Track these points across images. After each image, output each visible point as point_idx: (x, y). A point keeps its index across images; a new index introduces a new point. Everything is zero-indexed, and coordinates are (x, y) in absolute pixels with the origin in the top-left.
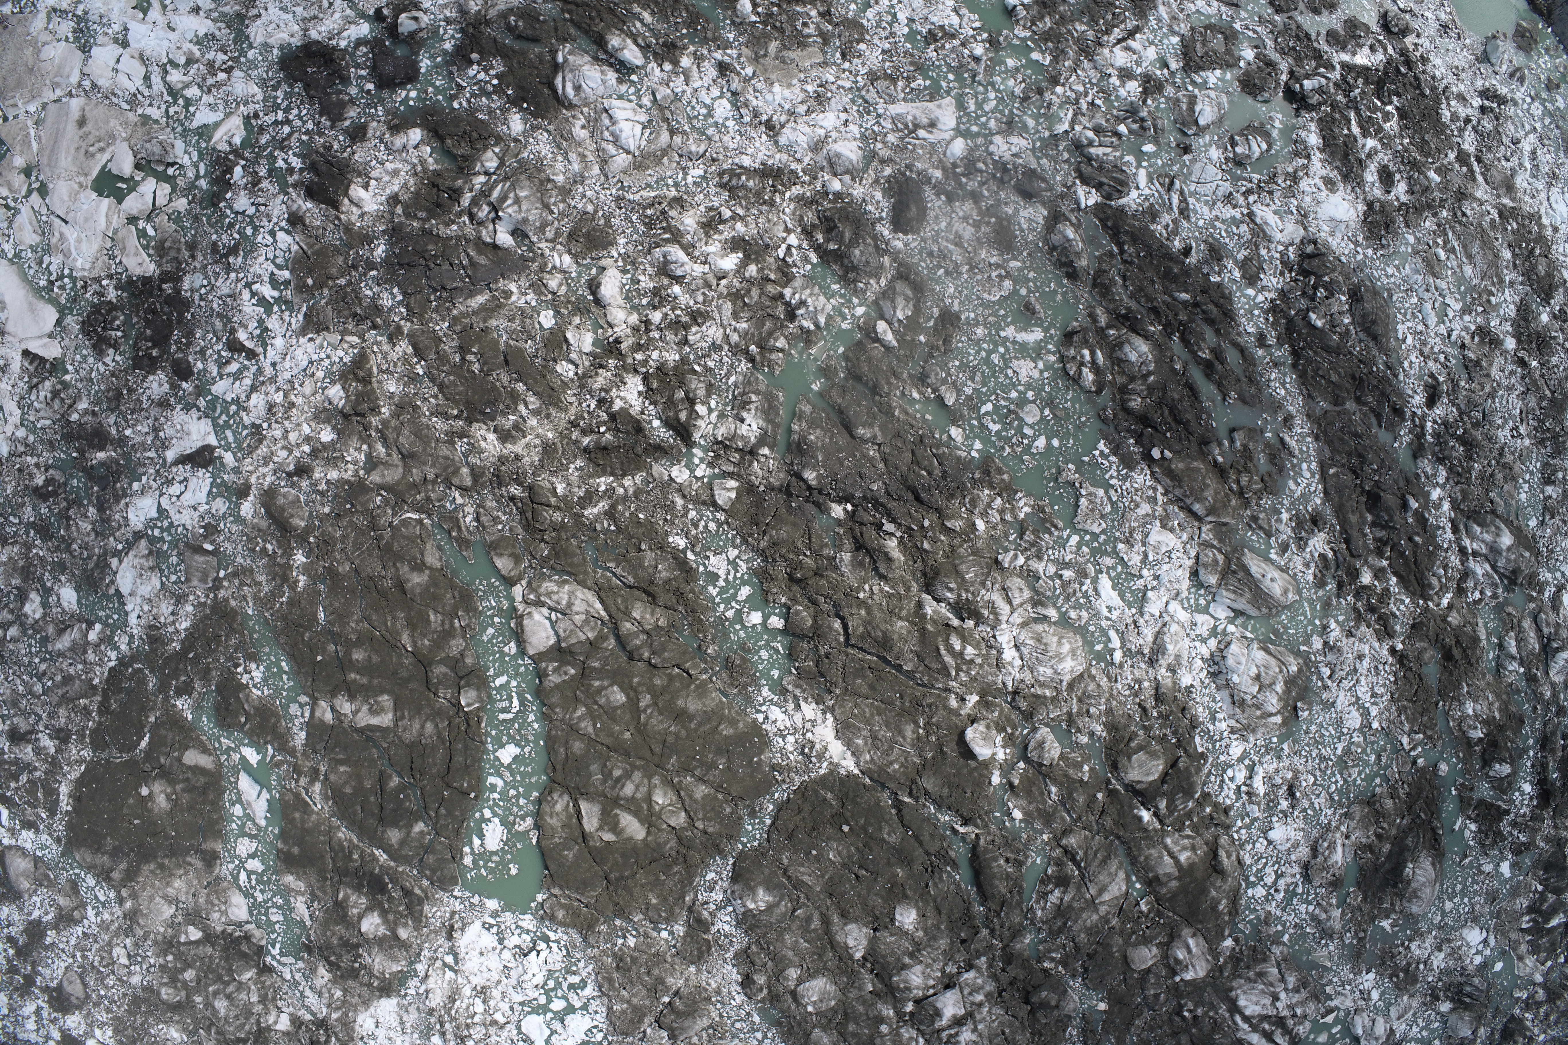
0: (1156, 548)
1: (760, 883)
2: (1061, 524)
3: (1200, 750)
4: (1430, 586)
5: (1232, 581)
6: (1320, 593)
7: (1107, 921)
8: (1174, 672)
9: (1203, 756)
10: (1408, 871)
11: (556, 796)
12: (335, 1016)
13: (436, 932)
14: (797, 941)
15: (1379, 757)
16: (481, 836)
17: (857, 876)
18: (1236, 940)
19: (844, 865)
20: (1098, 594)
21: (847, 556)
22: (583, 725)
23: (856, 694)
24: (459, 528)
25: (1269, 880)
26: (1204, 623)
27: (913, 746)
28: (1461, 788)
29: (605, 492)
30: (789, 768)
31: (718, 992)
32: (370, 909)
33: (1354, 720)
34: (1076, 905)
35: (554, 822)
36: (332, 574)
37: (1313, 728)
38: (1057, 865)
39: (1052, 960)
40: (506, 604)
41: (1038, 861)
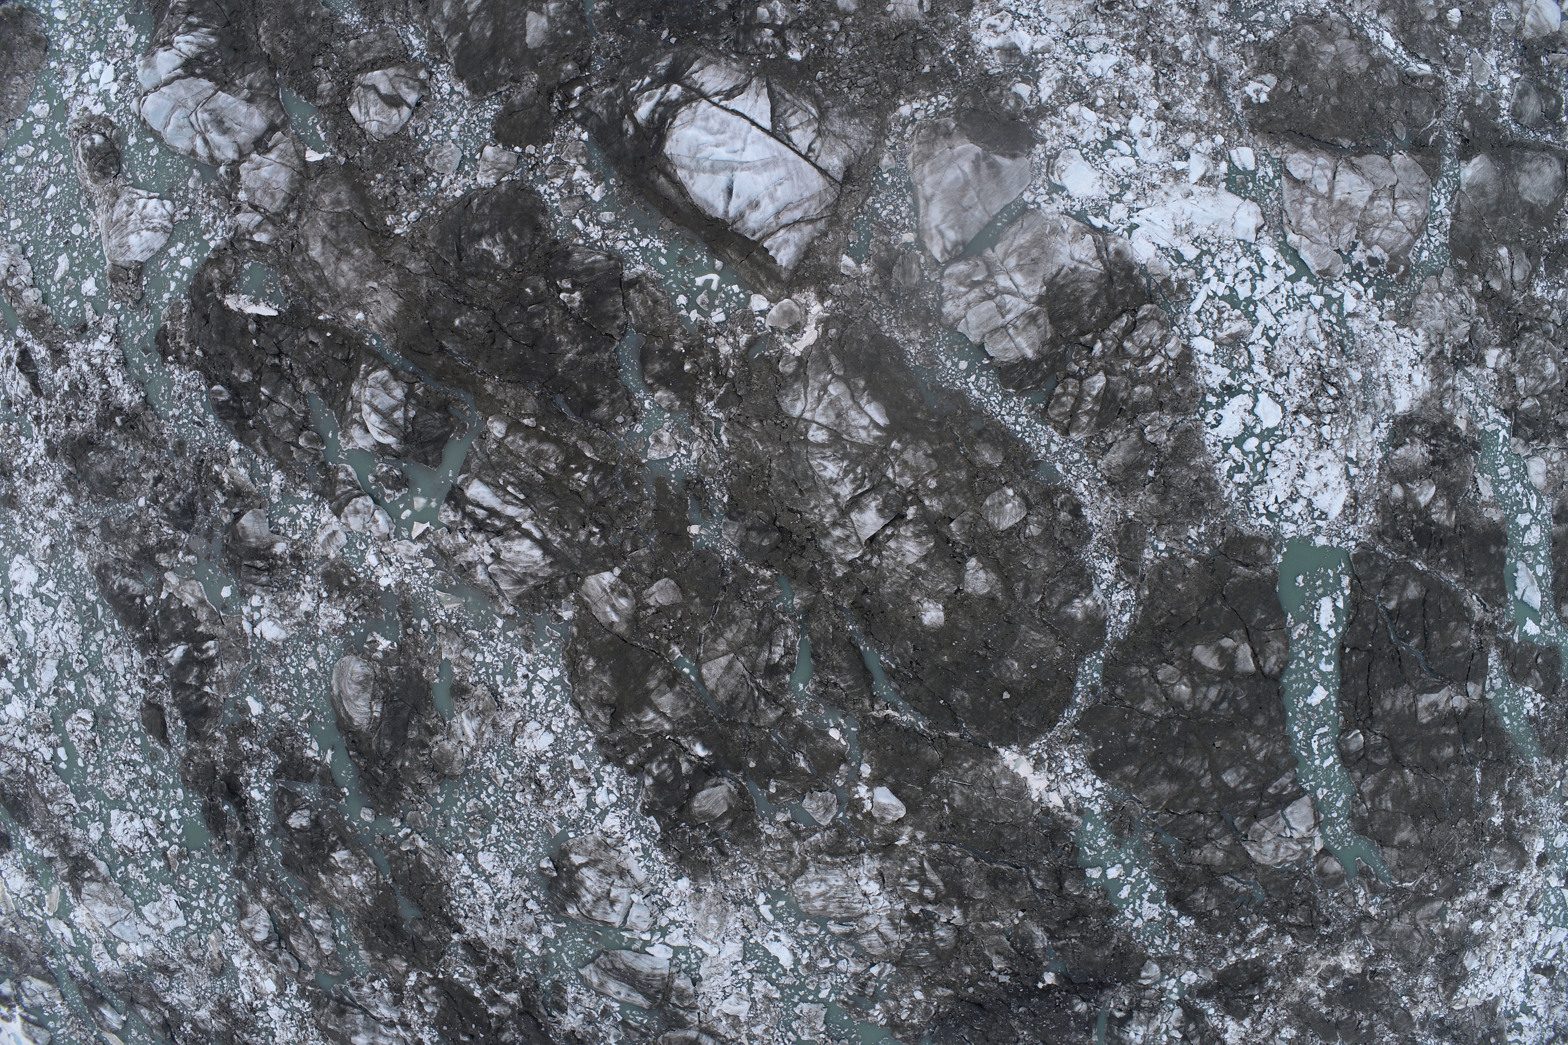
0: (741, 997)
1: (1080, 623)
2: (839, 1005)
3: (652, 818)
4: (437, 994)
5: (657, 984)
6: (556, 977)
7: (712, 630)
8: (698, 891)
9: (648, 813)
10: (377, 709)
11: (1276, 669)
12: (1450, 381)
13: (1368, 497)
14: (1035, 565)
15: (446, 825)
16: (1336, 609)
17: (986, 646)
18: (559, 618)
19: (1001, 657)
20: (792, 950)
21: (1039, 945)
22: (1258, 744)
23: (1015, 826)
24: (1370, 885)
25: (537, 688)
26: (677, 937)
27: (952, 786)
28: (337, 796)
29: (1251, 946)
30: (1069, 741)
31: (1101, 490)
32: (1427, 507)
33: (486, 860)
34: (754, 649)
35: (1276, 645)
36: (1470, 815)
37: (531, 850)
38: (782, 685)
39: (764, 581)
40: (1328, 831)
41: (801, 686)
